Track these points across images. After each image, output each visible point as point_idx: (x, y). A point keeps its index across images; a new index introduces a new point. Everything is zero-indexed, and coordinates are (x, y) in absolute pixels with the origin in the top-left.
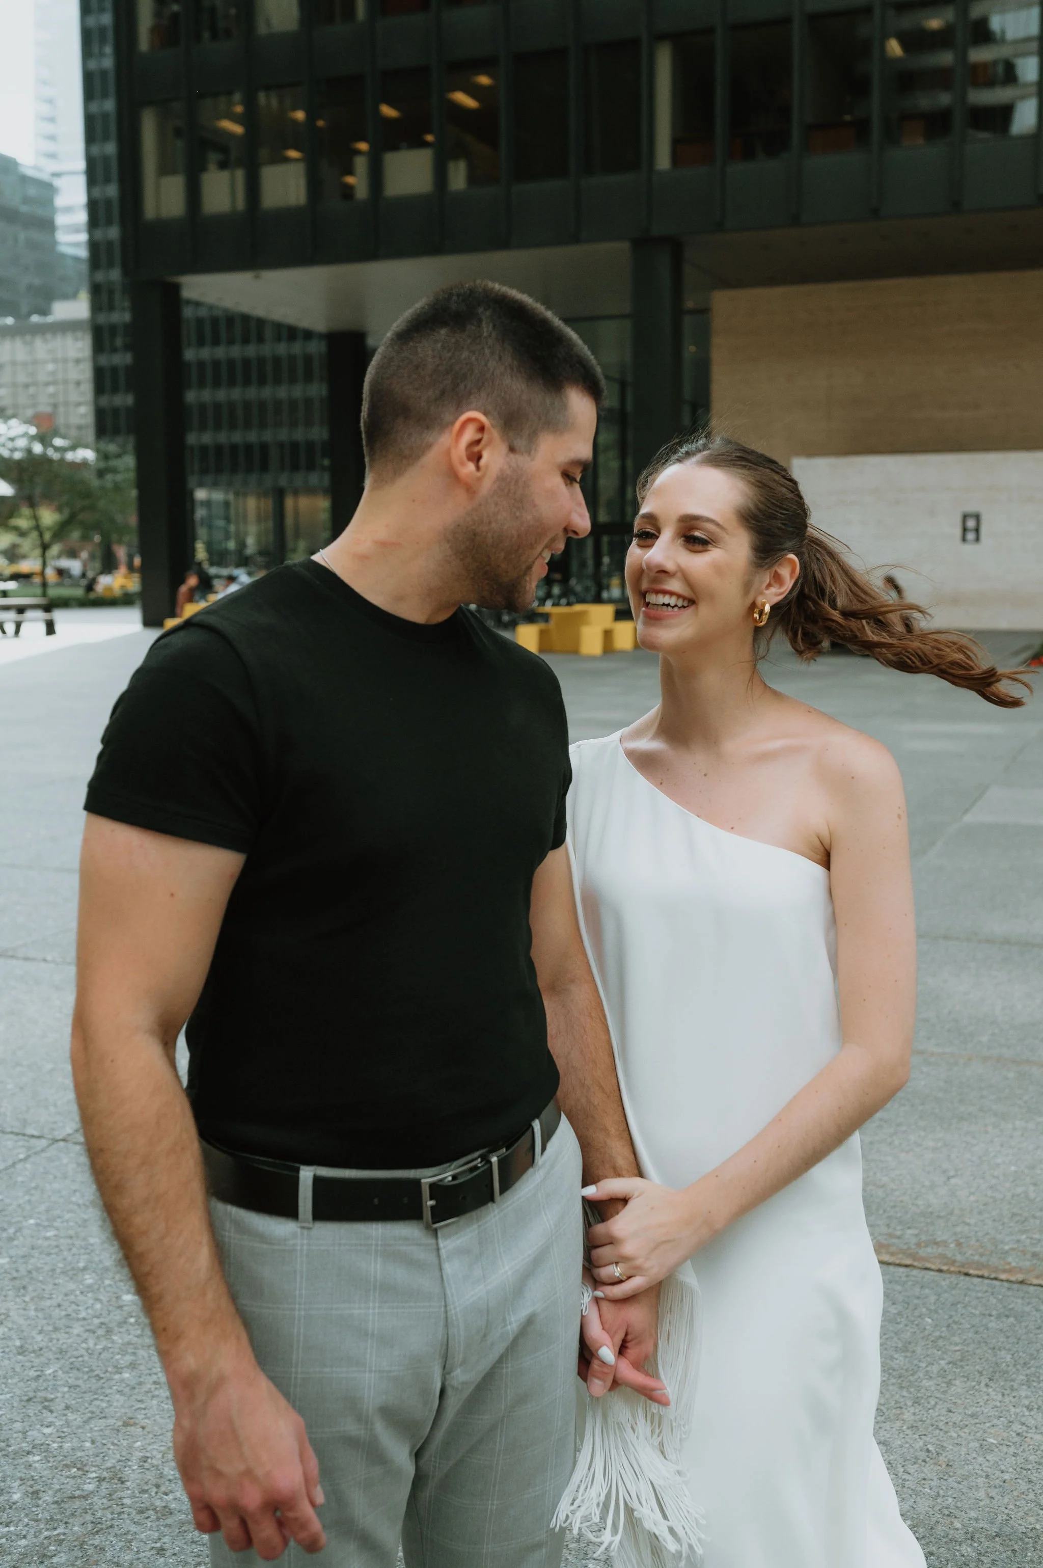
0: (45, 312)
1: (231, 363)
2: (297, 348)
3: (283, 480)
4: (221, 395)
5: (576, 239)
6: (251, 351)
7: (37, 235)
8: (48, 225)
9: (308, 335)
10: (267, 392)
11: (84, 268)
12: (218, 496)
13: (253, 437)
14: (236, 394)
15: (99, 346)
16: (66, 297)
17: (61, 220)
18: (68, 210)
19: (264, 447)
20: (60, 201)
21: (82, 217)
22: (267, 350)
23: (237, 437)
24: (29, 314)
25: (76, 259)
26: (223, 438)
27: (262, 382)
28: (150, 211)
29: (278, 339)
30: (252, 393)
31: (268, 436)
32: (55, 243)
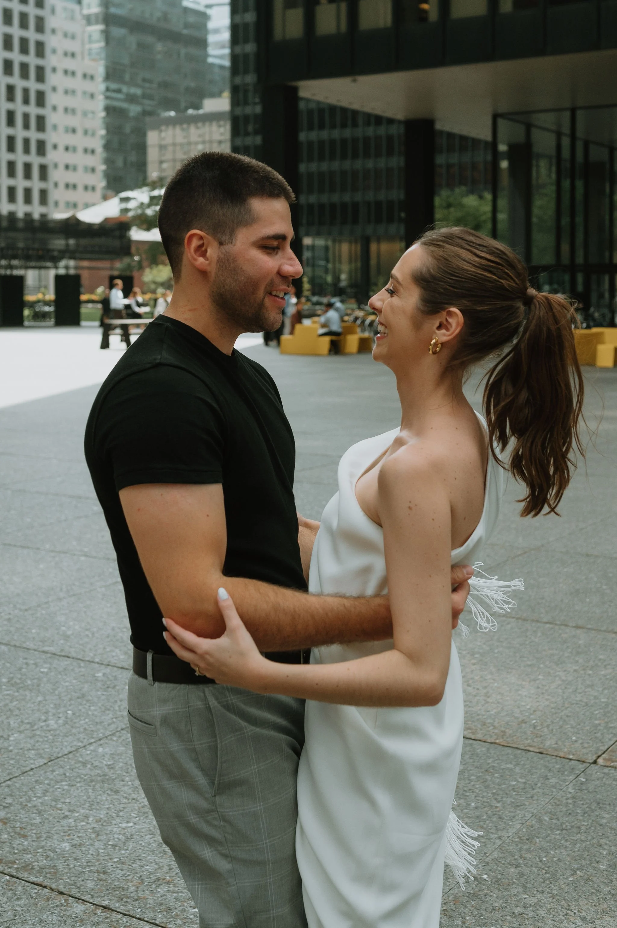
0: (197, 107)
1: (332, 142)
2: (382, 131)
3: (369, 230)
4: (325, 166)
5: (596, 46)
6: (348, 133)
7: (193, 51)
8: (202, 43)
9: (390, 121)
10: (358, 164)
11: (227, 74)
12: (320, 242)
13: (347, 198)
14: (336, 165)
15: (235, 132)
16: (213, 95)
17: (211, 39)
18: (217, 31)
19: (355, 205)
20: (211, 25)
21: (226, 36)
22: (359, 132)
23: (336, 198)
24: (187, 108)
25: (222, 67)
26: (325, 198)
27: (355, 156)
28: (278, 34)
29: (368, 124)
30: (347, 165)
31: (358, 197)
32: (207, 55)
